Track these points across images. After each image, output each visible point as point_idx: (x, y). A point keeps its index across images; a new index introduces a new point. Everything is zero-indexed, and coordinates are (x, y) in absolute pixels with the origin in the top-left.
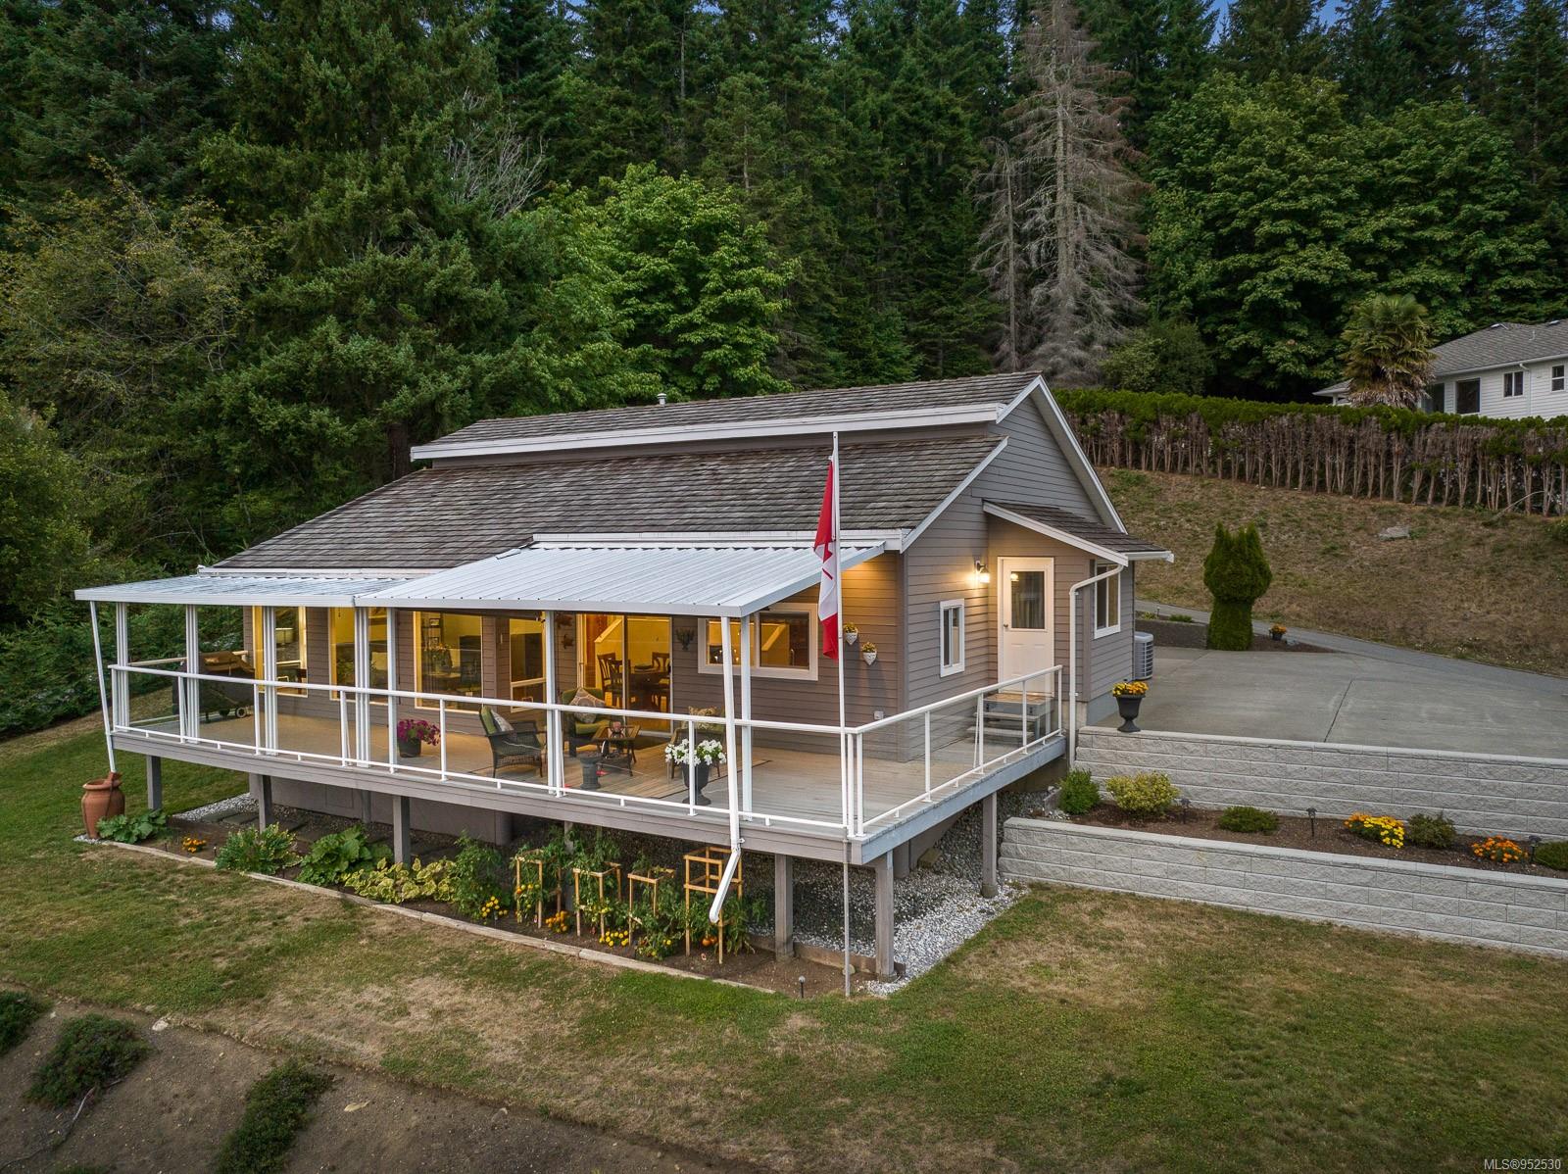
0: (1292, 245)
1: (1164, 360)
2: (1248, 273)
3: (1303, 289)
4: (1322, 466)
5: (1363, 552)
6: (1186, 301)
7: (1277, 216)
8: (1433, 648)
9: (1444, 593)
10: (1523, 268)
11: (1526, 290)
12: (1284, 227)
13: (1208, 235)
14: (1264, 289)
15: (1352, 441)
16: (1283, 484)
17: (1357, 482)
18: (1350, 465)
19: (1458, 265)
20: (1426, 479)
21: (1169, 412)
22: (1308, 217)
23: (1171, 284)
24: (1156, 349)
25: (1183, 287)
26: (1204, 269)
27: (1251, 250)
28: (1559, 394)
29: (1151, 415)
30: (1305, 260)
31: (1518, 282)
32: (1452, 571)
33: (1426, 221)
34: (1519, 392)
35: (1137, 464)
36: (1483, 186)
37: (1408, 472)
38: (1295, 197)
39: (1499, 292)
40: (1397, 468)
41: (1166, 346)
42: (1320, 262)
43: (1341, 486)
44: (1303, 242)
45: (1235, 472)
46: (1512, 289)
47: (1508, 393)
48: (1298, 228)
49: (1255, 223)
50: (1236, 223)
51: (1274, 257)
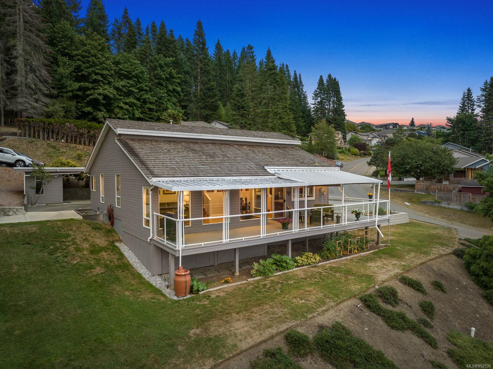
0: (101, 84)
1: (66, 112)
2: (88, 89)
3: (106, 97)
6: (70, 94)
7: (96, 74)
10: (151, 103)
11: (153, 109)
12: (99, 78)
13: (74, 74)
14: (96, 96)
19: (138, 99)
22: (104, 77)
23: (64, 87)
24: (63, 108)
25: (69, 89)
27: (89, 82)
30: (106, 89)
31: (152, 107)
33: (131, 85)
39: (148, 108)
41: (67, 107)
42: (110, 91)
44: (104, 83)
46: (150, 108)
48: (102, 79)
49: (90, 74)
50: (83, 73)
51: (96, 86)
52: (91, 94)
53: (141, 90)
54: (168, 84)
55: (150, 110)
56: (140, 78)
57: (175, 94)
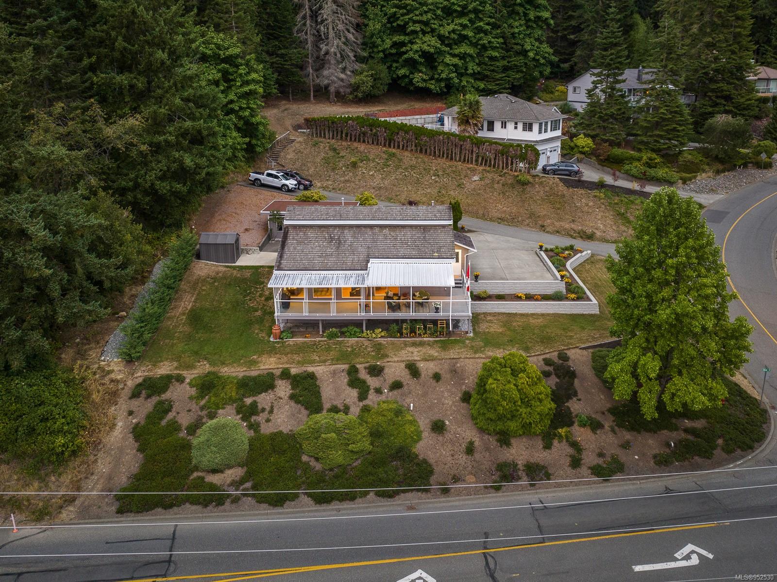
0: (421, 35)
1: (375, 80)
2: (403, 44)
3: (425, 54)
4: (452, 152)
5: (469, 186)
6: (381, 55)
7: (415, 22)
8: (491, 220)
9: (491, 201)
12: (418, 27)
13: (389, 25)
14: (411, 54)
15: (461, 146)
16: (439, 156)
17: (462, 158)
18: (461, 153)
20: (483, 159)
21: (403, 130)
22: (426, 23)
23: (374, 45)
24: (372, 75)
25: (380, 48)
26: (388, 43)
27: (406, 34)
28: (516, 130)
29: (396, 131)
30: (425, 42)
31: (494, 53)
32: (493, 193)
33: (464, 27)
34: (505, 128)
35: (390, 146)
36: (483, 14)
37: (478, 157)
38: (421, 15)
39: (488, 57)
40: (474, 155)
41: (376, 74)
42: (429, 43)
43: (458, 159)
44: (424, 33)
45: (424, 151)
47: (502, 127)
48: (423, 27)
49: (407, 23)
50: (399, 22)
51: (414, 39)
52: (407, 51)
53: (479, 30)
54: (529, 9)
55: (492, 58)
56: (480, 11)
57: (540, 23)
